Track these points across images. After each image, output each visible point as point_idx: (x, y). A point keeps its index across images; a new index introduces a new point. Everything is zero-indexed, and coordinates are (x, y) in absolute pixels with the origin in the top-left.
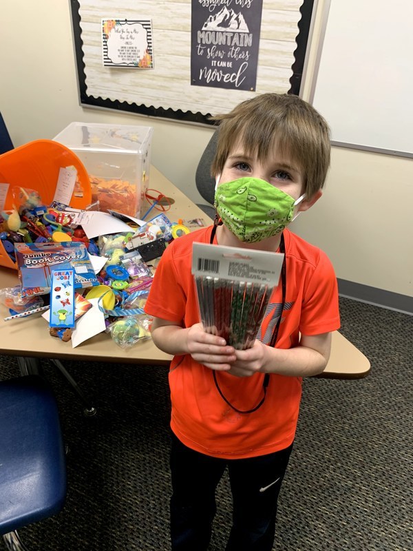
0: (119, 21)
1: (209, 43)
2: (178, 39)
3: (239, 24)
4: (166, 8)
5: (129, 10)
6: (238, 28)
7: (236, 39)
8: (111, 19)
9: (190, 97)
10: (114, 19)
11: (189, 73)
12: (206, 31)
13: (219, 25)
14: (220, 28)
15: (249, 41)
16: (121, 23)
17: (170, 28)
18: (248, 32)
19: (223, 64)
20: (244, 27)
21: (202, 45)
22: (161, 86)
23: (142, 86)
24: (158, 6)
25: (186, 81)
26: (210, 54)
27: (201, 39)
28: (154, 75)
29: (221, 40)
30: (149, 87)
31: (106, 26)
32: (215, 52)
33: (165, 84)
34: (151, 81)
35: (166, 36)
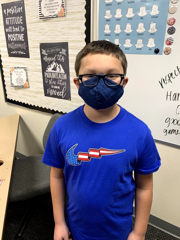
0: (16, 67)
1: (49, 77)
2: (37, 75)
3: (60, 69)
4: (32, 62)
5: (19, 63)
6: (60, 71)
7: (60, 76)
8: (12, 67)
9: (45, 101)
10: (14, 67)
11: (43, 90)
12: (48, 72)
13: (52, 70)
14: (53, 71)
15: (65, 77)
16: (16, 68)
17: (34, 71)
18: (64, 73)
19: (56, 87)
20: (62, 71)
21: (47, 78)
22: (33, 96)
23: (26, 96)
24: (29, 61)
25: (42, 94)
26: (50, 82)
27: (46, 76)
28: (30, 91)
29: (54, 76)
30: (29, 96)
31: (11, 70)
32: (52, 82)
33: (35, 95)
34: (29, 93)
35: (33, 74)
